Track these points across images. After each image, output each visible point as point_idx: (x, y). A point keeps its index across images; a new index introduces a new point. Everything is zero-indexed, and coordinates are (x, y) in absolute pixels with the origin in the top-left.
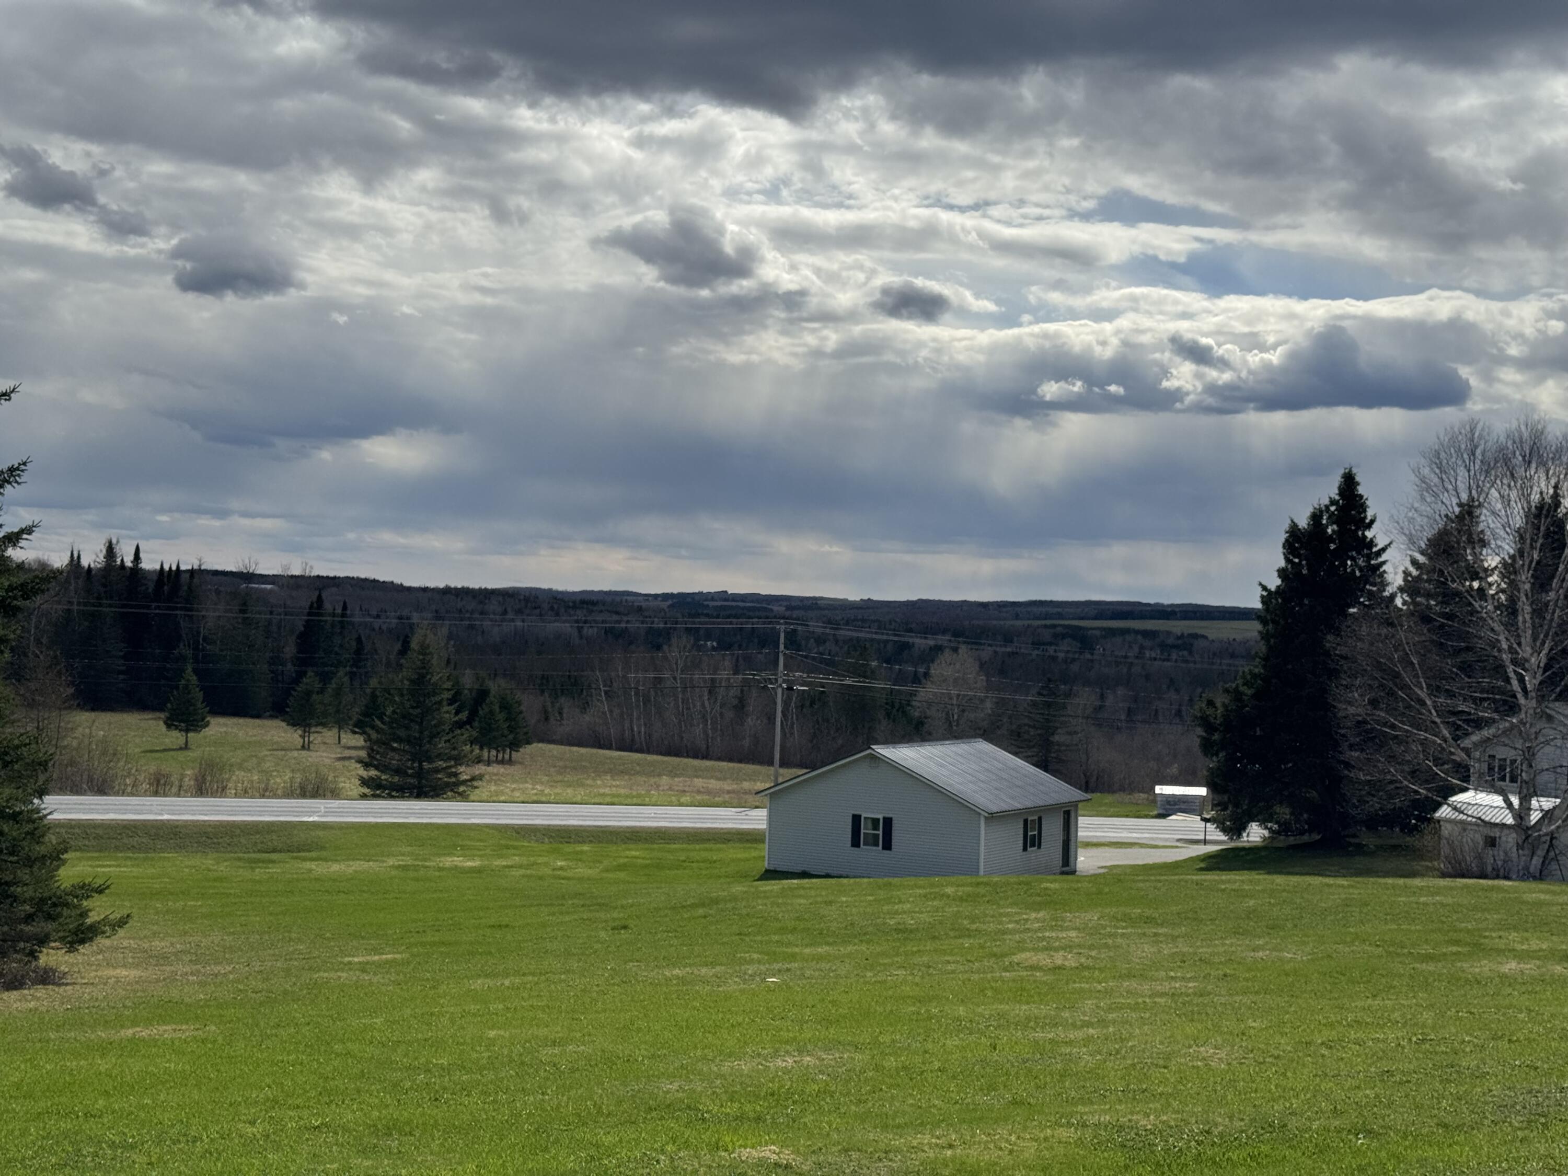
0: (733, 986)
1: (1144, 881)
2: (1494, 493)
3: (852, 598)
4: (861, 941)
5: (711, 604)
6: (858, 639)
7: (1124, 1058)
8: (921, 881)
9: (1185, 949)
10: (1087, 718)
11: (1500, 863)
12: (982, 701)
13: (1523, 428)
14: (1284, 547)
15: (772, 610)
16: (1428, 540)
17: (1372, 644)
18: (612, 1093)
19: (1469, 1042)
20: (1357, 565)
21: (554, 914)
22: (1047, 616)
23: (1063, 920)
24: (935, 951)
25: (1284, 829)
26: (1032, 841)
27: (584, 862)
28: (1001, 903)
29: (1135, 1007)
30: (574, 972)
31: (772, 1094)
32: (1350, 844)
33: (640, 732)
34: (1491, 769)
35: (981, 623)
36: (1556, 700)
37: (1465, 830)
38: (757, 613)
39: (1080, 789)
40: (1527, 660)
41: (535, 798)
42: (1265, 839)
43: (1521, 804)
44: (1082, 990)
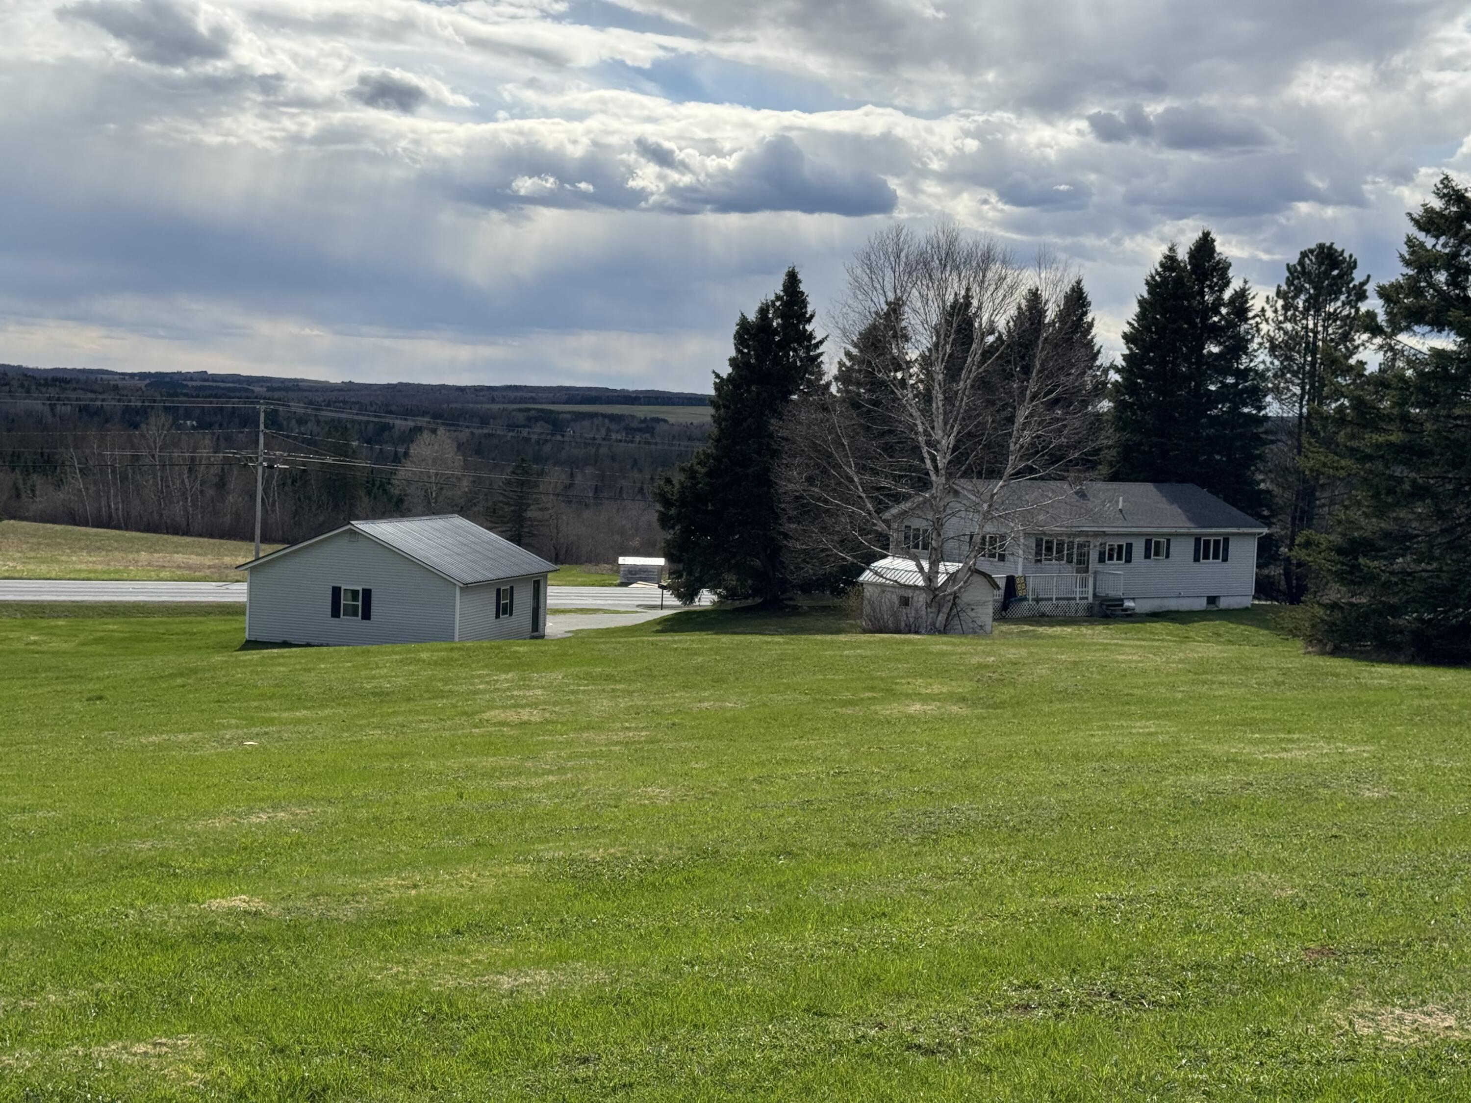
0: (210, 750)
1: (605, 643)
2: (915, 292)
3: (333, 380)
4: (339, 705)
5: (190, 383)
6: (339, 420)
7: (579, 800)
8: (399, 648)
9: (639, 703)
10: (558, 495)
11: (911, 620)
12: (459, 479)
13: (940, 234)
14: (735, 338)
15: (253, 391)
16: (860, 334)
17: (809, 428)
18: (82, 855)
19: (877, 773)
20: (798, 355)
21: (25, 687)
22: (522, 400)
23: (531, 680)
24: (410, 711)
25: (732, 594)
26: (504, 609)
27: (59, 636)
28: (473, 666)
29: (593, 756)
30: (46, 742)
31: (245, 849)
32: (788, 606)
33: (117, 509)
34: (907, 537)
35: (459, 406)
36: (961, 477)
37: (883, 592)
38: (238, 394)
39: (550, 561)
40: (938, 442)
41: (6, 574)
42: (714, 603)
43: (930, 568)
44: (545, 742)
